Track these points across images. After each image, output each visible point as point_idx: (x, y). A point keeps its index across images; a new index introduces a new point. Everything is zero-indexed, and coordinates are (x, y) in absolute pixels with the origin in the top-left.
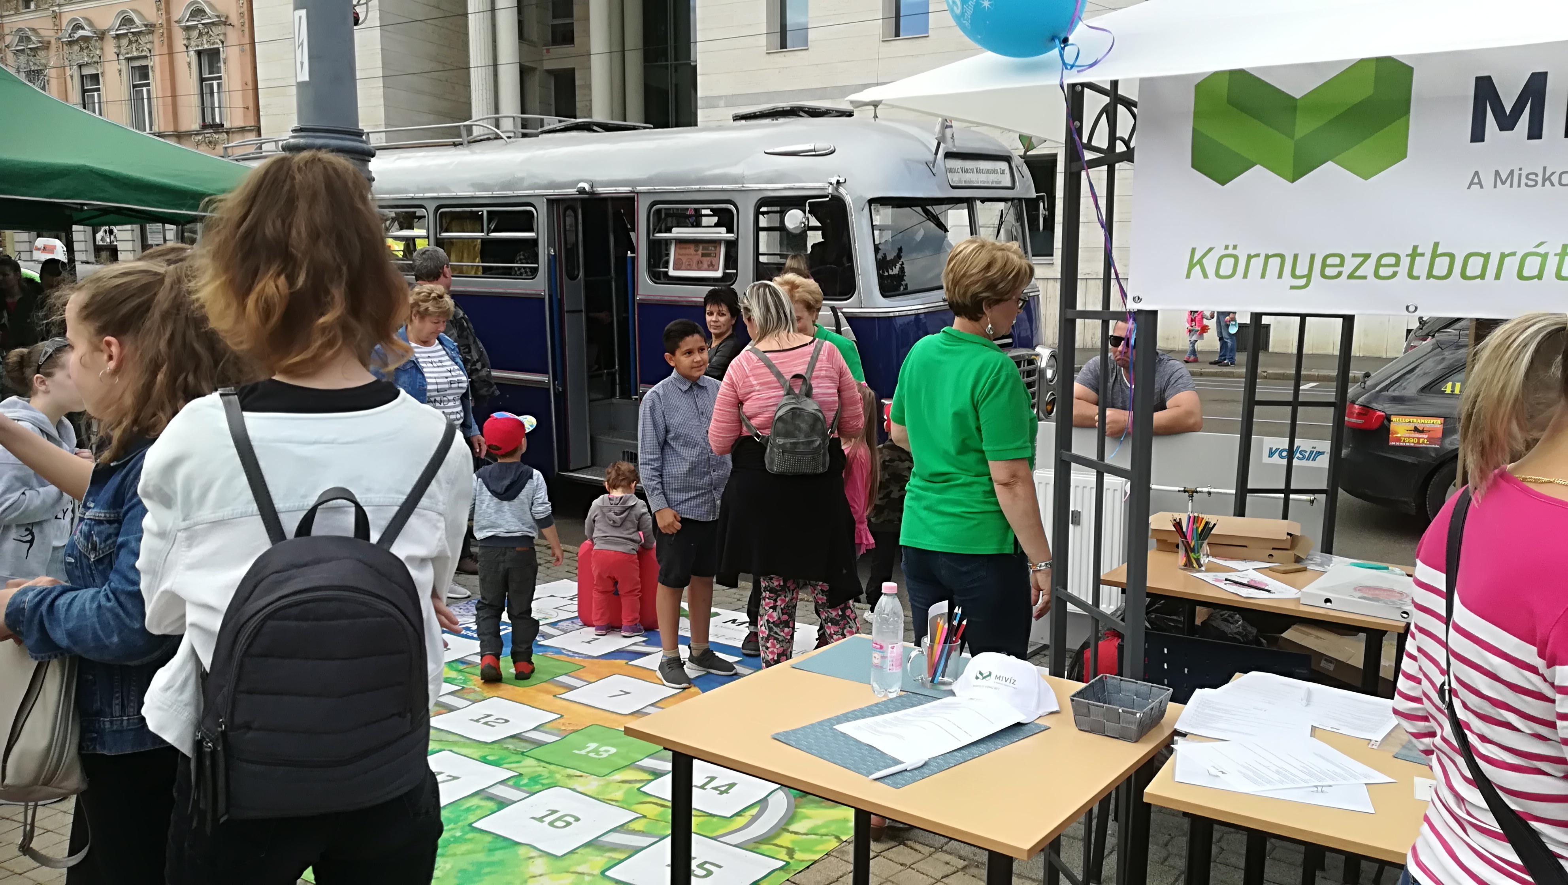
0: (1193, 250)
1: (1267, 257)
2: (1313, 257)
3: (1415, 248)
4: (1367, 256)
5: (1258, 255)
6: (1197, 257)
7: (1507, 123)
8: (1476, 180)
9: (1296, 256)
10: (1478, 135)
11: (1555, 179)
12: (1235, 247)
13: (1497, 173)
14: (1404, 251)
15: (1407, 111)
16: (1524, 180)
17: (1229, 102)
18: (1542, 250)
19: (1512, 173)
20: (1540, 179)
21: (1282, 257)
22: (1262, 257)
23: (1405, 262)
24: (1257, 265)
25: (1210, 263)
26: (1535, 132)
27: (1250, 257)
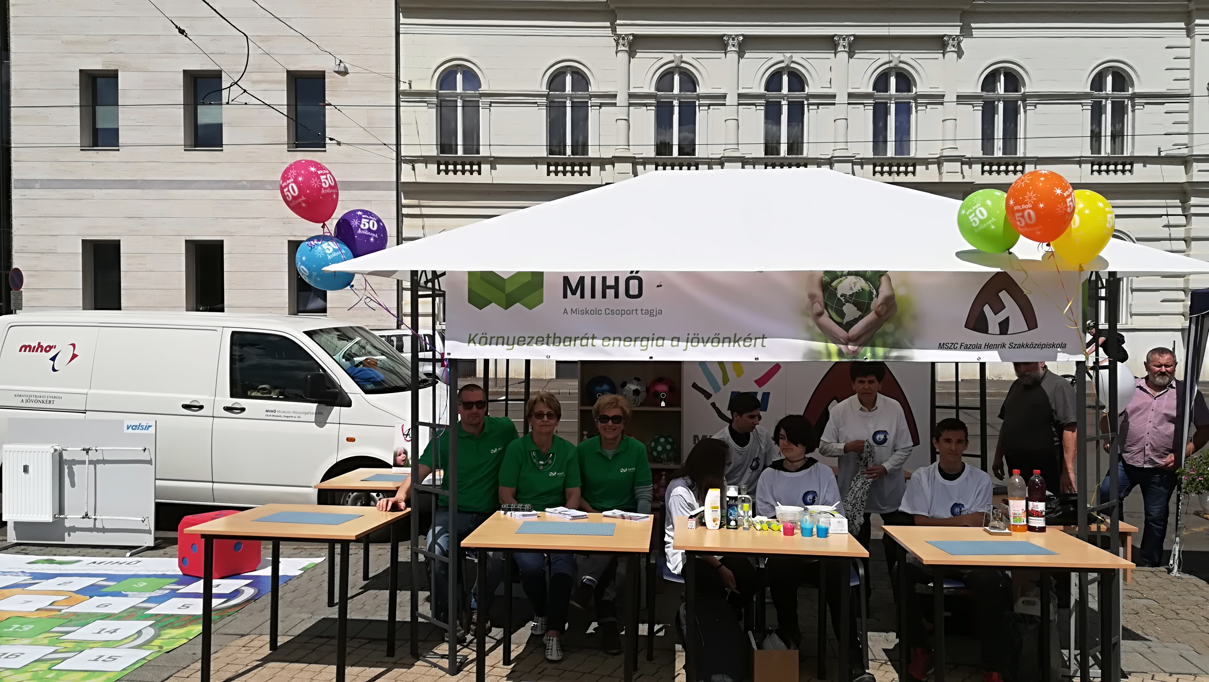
0: (470, 335)
1: (498, 338)
2: (514, 337)
3: (548, 335)
4: (533, 338)
5: (494, 337)
6: (472, 337)
7: (574, 293)
8: (565, 311)
9: (508, 337)
10: (565, 296)
11: (589, 312)
12: (486, 334)
13: (572, 309)
14: (545, 336)
15: (542, 286)
16: (580, 312)
17: (481, 278)
18: (587, 336)
19: (576, 310)
20: (585, 312)
21: (503, 338)
22: (496, 338)
23: (546, 340)
24: (494, 340)
25: (477, 339)
26: (582, 296)
27: (491, 338)
